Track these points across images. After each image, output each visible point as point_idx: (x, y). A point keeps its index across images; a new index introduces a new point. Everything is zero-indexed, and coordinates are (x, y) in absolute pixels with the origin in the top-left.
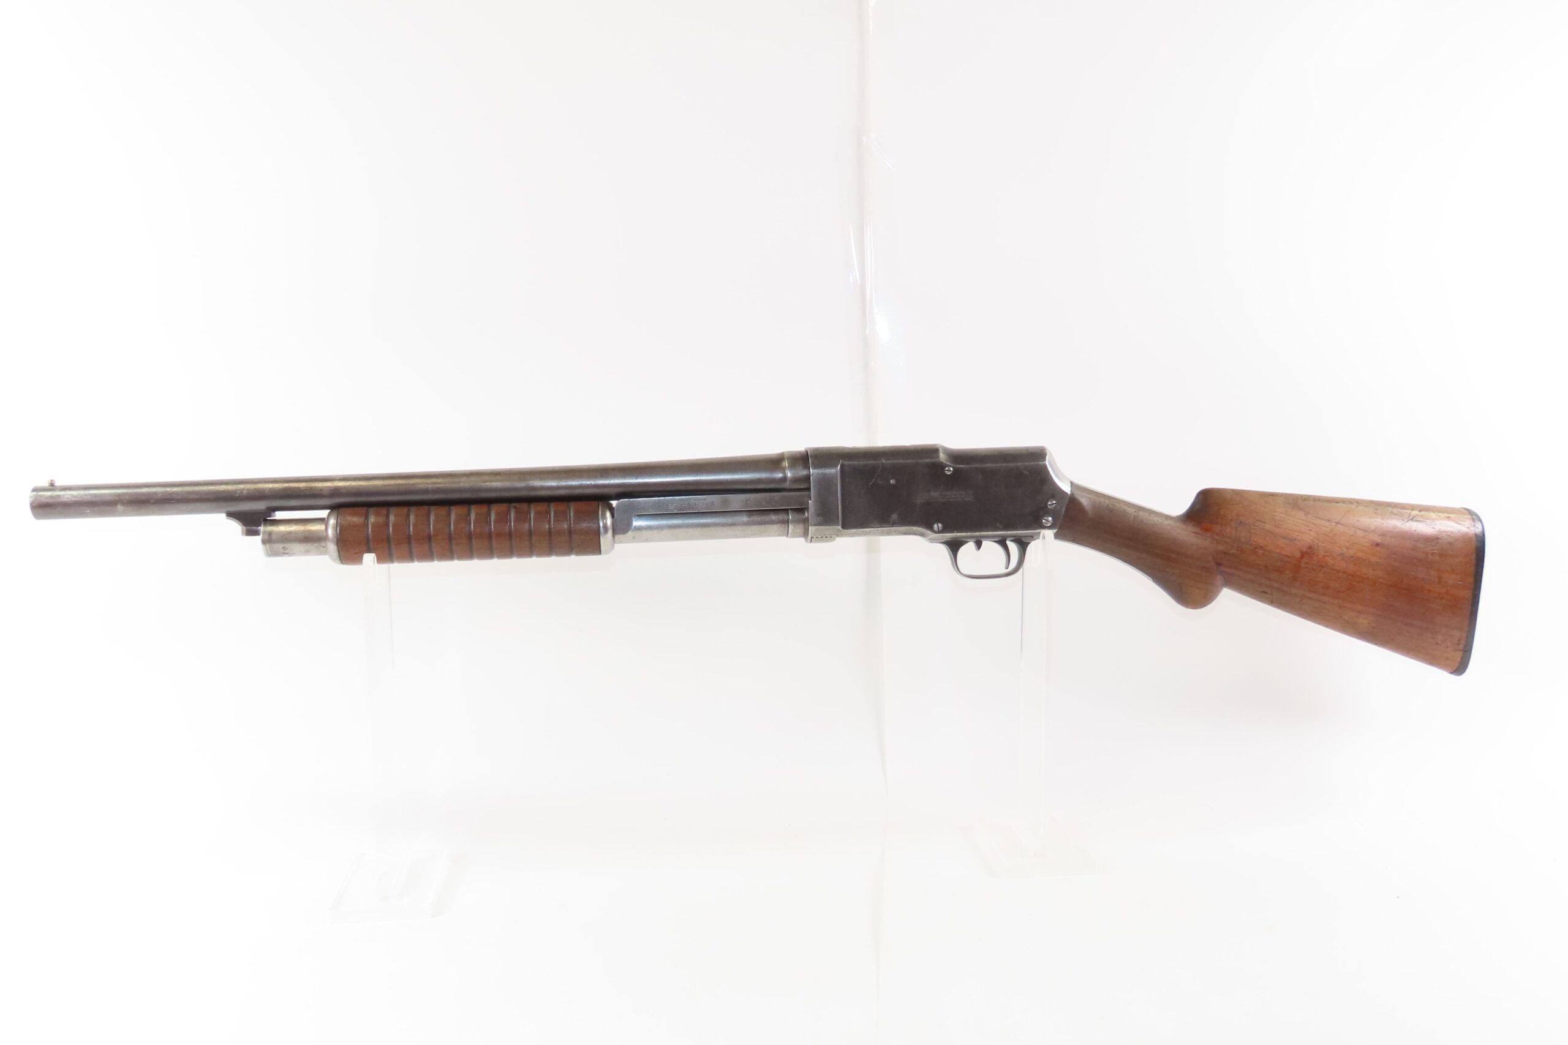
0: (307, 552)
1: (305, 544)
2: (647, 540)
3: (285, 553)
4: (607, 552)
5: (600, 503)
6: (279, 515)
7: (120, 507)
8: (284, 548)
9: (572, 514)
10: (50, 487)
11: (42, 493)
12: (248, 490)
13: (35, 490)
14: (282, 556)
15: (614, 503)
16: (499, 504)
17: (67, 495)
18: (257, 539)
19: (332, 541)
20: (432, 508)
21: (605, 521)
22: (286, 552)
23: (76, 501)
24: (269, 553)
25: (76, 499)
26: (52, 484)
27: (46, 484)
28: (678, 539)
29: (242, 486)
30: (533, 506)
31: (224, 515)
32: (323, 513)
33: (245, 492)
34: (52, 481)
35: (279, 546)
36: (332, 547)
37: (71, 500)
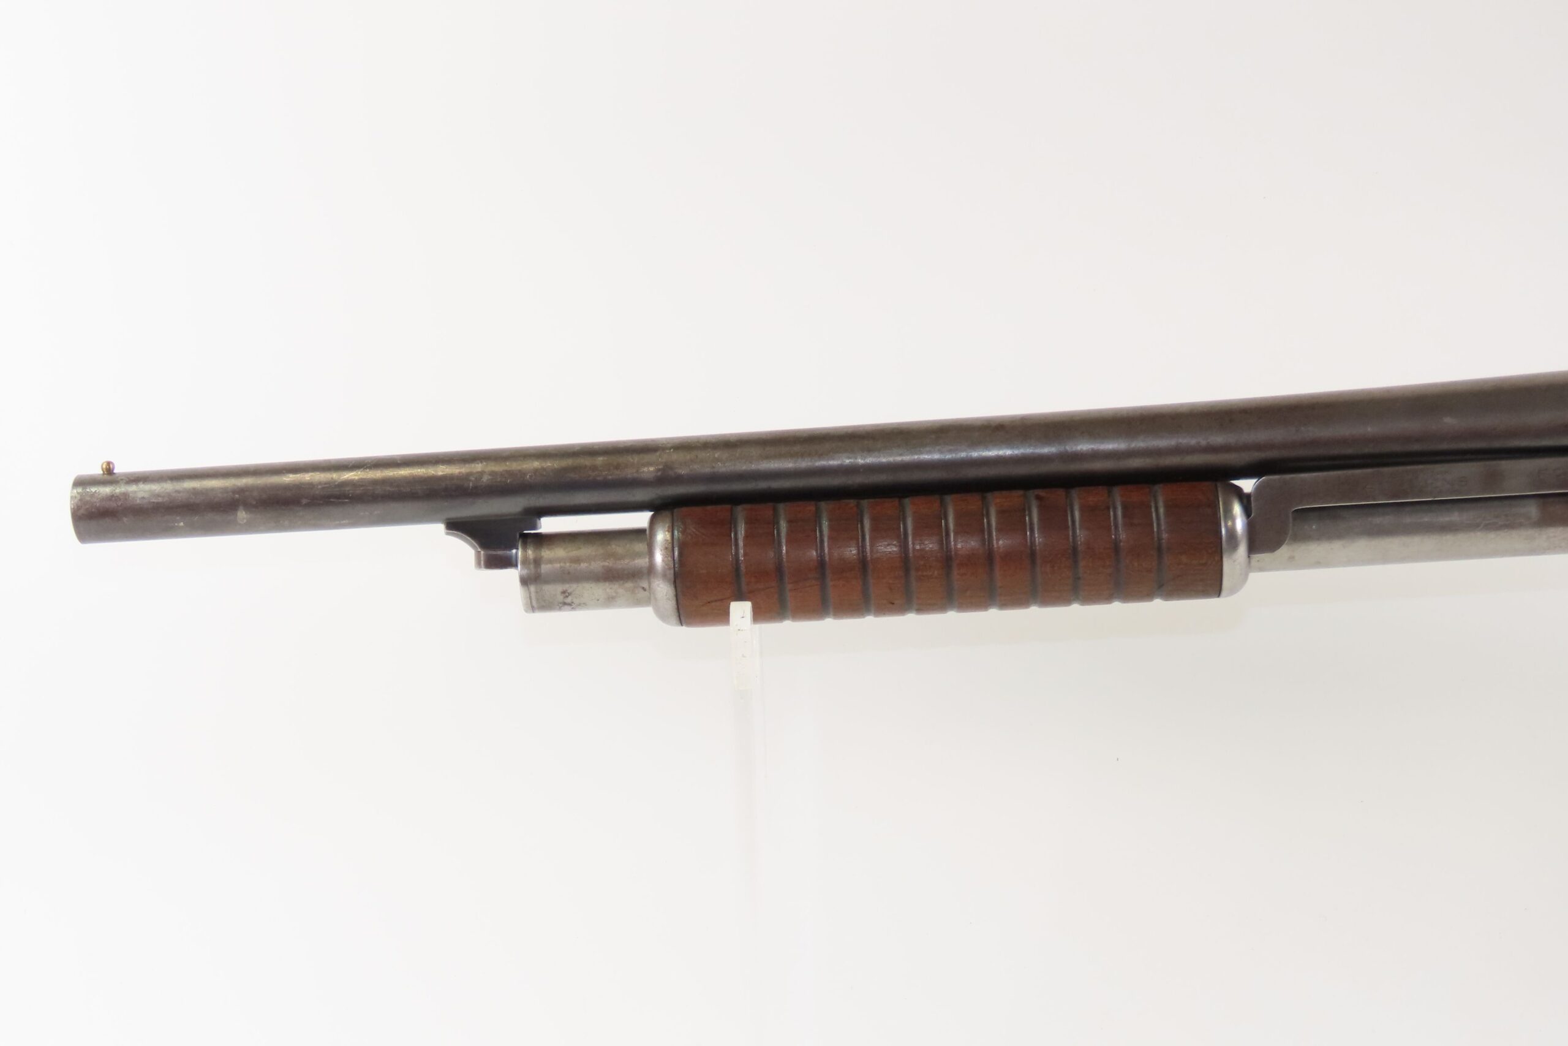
0: (610, 601)
1: (607, 584)
2: (1318, 564)
3: (565, 604)
4: (1233, 591)
5: (1219, 484)
6: (549, 525)
7: (242, 515)
8: (564, 592)
9: (1162, 510)
10: (107, 477)
11: (93, 489)
12: (492, 473)
13: (80, 483)
14: (560, 609)
15: (1247, 485)
16: (1004, 493)
17: (141, 492)
18: (510, 577)
19: (664, 576)
20: (865, 503)
21: (1230, 523)
22: (569, 600)
23: (158, 503)
24: (534, 604)
25: (160, 500)
26: (109, 470)
27: (97, 471)
28: (1385, 559)
29: (478, 467)
30: (1075, 493)
31: (441, 527)
32: (640, 519)
33: (485, 479)
34: (109, 463)
35: (554, 590)
36: (663, 590)
37: (150, 503)
